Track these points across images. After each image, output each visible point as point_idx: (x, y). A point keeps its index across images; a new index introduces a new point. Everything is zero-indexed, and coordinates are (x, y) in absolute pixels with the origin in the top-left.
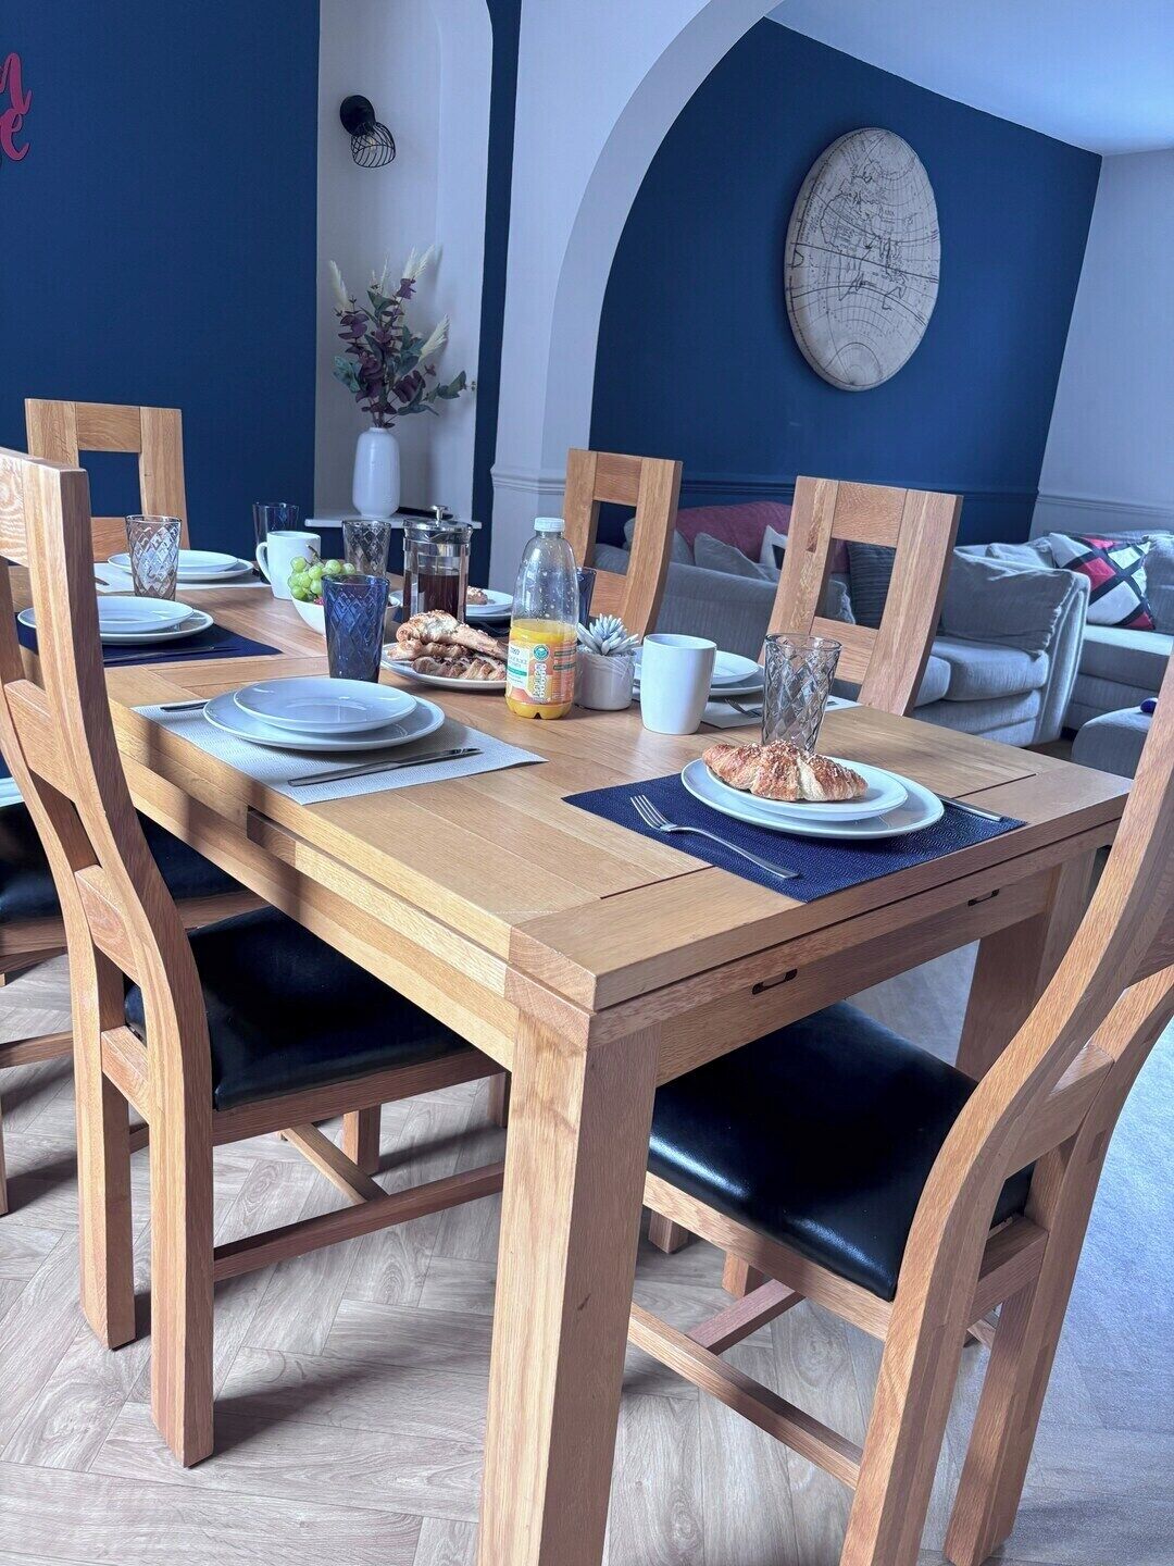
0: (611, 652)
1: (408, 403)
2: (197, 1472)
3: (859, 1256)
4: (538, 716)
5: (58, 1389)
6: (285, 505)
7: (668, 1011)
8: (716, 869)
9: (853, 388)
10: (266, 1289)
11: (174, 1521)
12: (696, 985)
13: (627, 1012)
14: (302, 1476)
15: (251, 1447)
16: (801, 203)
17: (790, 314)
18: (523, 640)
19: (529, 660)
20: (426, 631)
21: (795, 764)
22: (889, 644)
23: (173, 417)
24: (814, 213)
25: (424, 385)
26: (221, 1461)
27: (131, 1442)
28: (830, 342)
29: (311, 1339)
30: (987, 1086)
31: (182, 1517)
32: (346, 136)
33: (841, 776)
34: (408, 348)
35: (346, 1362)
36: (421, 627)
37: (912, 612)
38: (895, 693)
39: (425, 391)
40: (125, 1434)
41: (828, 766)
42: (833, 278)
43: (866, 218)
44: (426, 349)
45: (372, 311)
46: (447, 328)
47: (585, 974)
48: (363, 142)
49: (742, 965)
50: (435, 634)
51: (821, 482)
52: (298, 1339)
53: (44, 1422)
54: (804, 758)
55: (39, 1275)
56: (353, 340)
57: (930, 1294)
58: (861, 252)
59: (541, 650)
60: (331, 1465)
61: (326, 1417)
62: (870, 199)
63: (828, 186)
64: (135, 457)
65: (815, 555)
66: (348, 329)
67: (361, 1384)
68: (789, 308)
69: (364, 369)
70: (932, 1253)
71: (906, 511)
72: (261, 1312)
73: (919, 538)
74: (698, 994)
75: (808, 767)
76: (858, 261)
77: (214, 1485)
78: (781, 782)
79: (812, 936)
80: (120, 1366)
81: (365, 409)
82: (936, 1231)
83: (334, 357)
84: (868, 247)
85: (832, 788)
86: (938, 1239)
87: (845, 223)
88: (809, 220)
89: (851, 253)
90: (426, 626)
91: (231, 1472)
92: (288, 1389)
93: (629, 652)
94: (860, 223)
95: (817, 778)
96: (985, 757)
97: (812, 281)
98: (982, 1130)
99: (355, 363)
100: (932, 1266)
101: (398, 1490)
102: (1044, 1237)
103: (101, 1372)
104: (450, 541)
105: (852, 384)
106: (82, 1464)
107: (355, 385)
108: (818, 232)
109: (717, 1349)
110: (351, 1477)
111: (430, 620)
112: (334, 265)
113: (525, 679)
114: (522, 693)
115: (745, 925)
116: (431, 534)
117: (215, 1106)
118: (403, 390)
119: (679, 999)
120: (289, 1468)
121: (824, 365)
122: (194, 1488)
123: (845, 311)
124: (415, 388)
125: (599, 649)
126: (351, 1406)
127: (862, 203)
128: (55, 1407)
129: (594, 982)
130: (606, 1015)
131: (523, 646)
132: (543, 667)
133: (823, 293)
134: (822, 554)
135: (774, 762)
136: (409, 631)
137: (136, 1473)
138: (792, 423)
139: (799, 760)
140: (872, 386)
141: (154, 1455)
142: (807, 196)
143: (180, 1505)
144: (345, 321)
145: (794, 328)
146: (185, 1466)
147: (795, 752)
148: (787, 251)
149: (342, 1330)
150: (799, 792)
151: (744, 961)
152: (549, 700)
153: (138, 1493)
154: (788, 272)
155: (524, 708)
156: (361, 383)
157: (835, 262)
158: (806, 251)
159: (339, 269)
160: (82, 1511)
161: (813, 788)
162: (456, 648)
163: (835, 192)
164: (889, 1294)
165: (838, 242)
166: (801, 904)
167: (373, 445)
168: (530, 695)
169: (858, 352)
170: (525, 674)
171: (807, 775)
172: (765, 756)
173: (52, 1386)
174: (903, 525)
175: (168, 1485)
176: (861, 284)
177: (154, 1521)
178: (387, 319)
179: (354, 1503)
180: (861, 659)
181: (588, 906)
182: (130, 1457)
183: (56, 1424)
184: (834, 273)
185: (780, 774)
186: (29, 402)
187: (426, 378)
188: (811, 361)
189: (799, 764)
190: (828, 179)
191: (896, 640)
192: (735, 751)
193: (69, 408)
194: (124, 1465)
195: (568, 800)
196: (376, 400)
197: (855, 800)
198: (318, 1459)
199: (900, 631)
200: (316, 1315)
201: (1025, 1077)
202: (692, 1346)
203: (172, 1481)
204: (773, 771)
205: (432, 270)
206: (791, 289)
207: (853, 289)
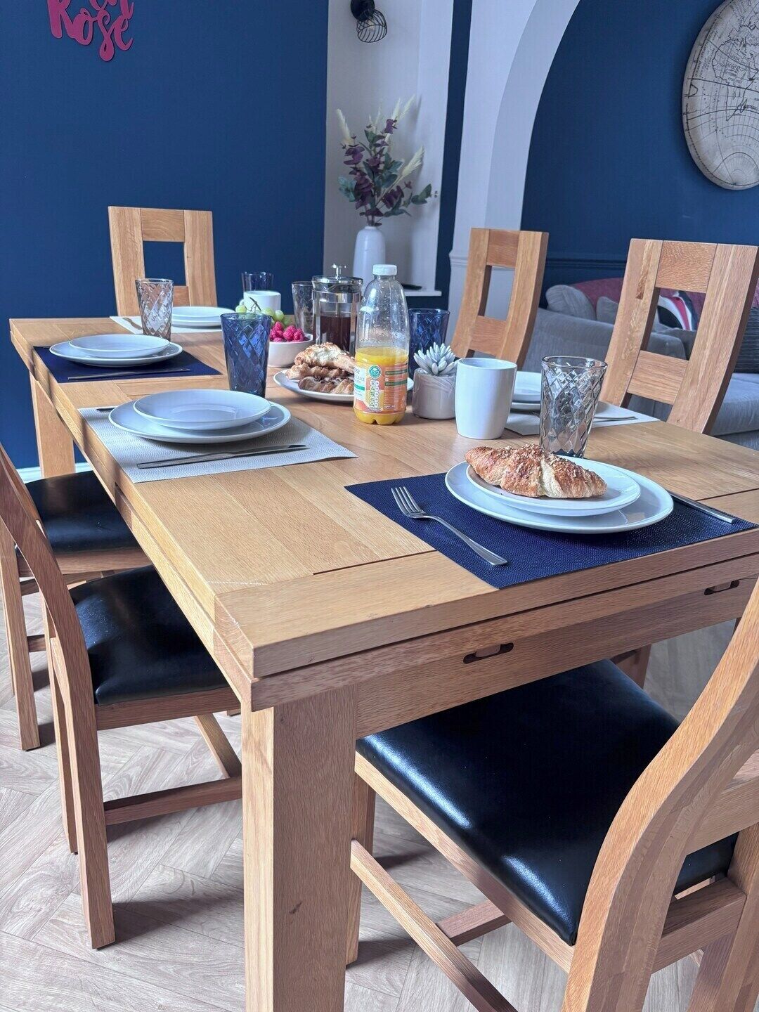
0: (440, 373)
1: (391, 208)
2: (101, 953)
3: (549, 897)
4: (375, 423)
5: (32, 877)
6: (265, 274)
7: (344, 680)
8: (438, 553)
9: (735, 187)
10: (188, 822)
11: (74, 988)
12: (373, 658)
13: (296, 680)
14: (170, 969)
15: (144, 941)
16: (697, 48)
17: (686, 133)
18: (363, 362)
19: (366, 378)
20: (316, 358)
21: (539, 464)
22: (696, 372)
23: (206, 217)
24: (707, 55)
25: (402, 195)
26: (117, 948)
27: (65, 923)
28: (718, 153)
29: (206, 866)
30: (649, 777)
31: (83, 986)
32: (353, 21)
33: (580, 476)
34: (388, 169)
35: (225, 887)
36: (312, 355)
37: (716, 346)
38: (698, 413)
39: (403, 199)
40: (64, 917)
41: (569, 468)
42: (721, 105)
43: (750, 57)
44: (407, 170)
45: (367, 144)
46: (422, 155)
47: (248, 645)
48: (366, 25)
49: (428, 642)
50: (323, 360)
51: (649, 242)
52: (198, 864)
53: (15, 900)
54: (548, 460)
55: (46, 793)
56: (354, 166)
57: (601, 949)
58: (745, 84)
59: (375, 369)
60: (193, 964)
61: (200, 926)
62: (754, 42)
63: (719, 34)
64: (181, 245)
65: (642, 301)
66: (350, 158)
67: (232, 905)
68: (685, 127)
69: (358, 185)
70: (603, 915)
71: (715, 263)
72: (179, 840)
73: (725, 285)
74: (378, 665)
75: (550, 468)
76: (742, 91)
77: (110, 965)
78: (524, 480)
79: (508, 618)
80: (75, 866)
81: (361, 214)
82: (606, 898)
83: (338, 176)
84: (751, 79)
85: (570, 487)
86: (609, 904)
87: (732, 62)
88: (703, 61)
89: (737, 84)
90: (316, 354)
91: (123, 957)
92: (180, 901)
93: (453, 372)
94: (745, 61)
95: (557, 478)
96: (747, 466)
97: (704, 106)
98: (644, 817)
99: (352, 181)
100: (603, 926)
101: (233, 993)
102: (741, 900)
103: (62, 868)
104: (344, 291)
105: (735, 184)
106: (30, 933)
107: (352, 196)
108: (710, 69)
109: (458, 940)
110: (204, 977)
111: (320, 350)
112: (340, 112)
113: (364, 393)
114: (362, 403)
115: (428, 607)
116: (329, 285)
117: (96, 702)
118: (388, 200)
119: (356, 670)
120: (164, 962)
121: (712, 170)
122: (96, 965)
123: (730, 128)
124: (396, 198)
125: (430, 369)
126: (220, 921)
127: (748, 46)
128: (26, 889)
129: (252, 652)
130: (269, 682)
131: (362, 366)
132: (377, 384)
133: (713, 115)
134: (647, 301)
135: (519, 463)
136: (302, 357)
137: (62, 947)
138: (684, 216)
139: (543, 462)
140: (751, 186)
141: (77, 936)
142: (702, 42)
143: (83, 977)
144: (348, 153)
145: (689, 143)
146: (93, 948)
147: (540, 454)
148: (685, 85)
149: (229, 861)
150: (540, 489)
151: (430, 639)
152: (382, 409)
153: (59, 962)
154: (685, 101)
155: (364, 416)
156: (356, 196)
157: (724, 91)
158: (699, 84)
159: (344, 114)
160: (19, 969)
161: (552, 486)
162: (335, 371)
163: (724, 39)
164: (572, 940)
165: (726, 76)
166: (498, 590)
167: (367, 238)
168: (368, 405)
169: (741, 160)
170: (363, 389)
171: (549, 474)
172: (513, 457)
173: (29, 874)
174: (713, 274)
175: (80, 960)
176: (745, 107)
177: (63, 986)
178: (378, 149)
179: (201, 997)
180: (674, 384)
181: (298, 580)
182: (62, 935)
183: (22, 902)
184: (723, 100)
185: (523, 473)
186: (110, 208)
187: (406, 191)
188: (701, 168)
189: (543, 466)
190: (719, 29)
191: (702, 369)
192: (489, 452)
193: (136, 212)
194: (56, 939)
195: (349, 488)
196: (369, 206)
197: (595, 498)
198: (183, 958)
199: (705, 361)
200: (214, 848)
201: (680, 776)
202: (439, 934)
203: (83, 958)
204: (517, 471)
205: (414, 114)
206: (687, 113)
207: (738, 112)
